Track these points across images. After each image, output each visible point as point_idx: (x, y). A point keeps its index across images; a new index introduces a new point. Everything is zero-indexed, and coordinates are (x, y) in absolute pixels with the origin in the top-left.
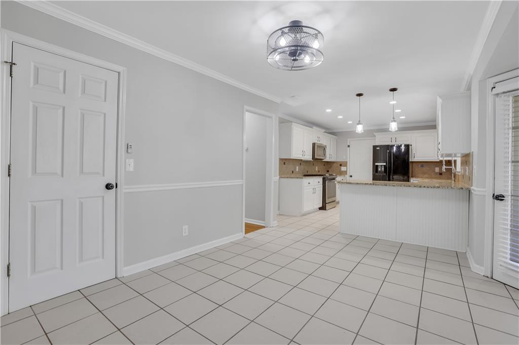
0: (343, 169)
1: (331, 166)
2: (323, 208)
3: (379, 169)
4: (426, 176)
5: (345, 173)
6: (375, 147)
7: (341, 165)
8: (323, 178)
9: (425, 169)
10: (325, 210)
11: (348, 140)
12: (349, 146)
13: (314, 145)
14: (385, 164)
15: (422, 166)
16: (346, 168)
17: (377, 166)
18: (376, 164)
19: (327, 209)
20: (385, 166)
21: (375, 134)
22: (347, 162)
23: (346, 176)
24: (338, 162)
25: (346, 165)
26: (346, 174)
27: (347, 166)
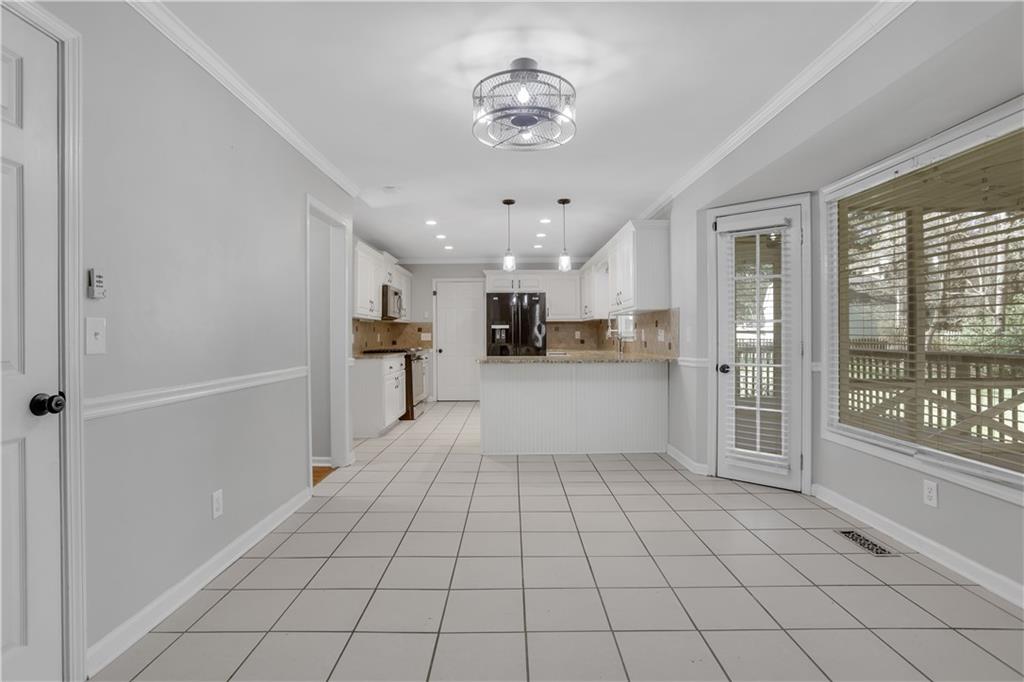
0: (425, 337)
1: (401, 333)
2: (408, 416)
3: (498, 337)
4: (563, 345)
5: (429, 344)
6: (489, 296)
7: (420, 330)
8: (406, 357)
9: (561, 334)
10: (413, 419)
11: (434, 281)
12: (435, 293)
13: (385, 289)
14: (507, 327)
15: (557, 329)
16: (430, 335)
17: (494, 330)
18: (493, 327)
19: (415, 416)
20: (506, 330)
21: (485, 272)
22: (431, 324)
23: (431, 351)
24: (416, 324)
25: (429, 330)
26: (432, 347)
27: (432, 332)
